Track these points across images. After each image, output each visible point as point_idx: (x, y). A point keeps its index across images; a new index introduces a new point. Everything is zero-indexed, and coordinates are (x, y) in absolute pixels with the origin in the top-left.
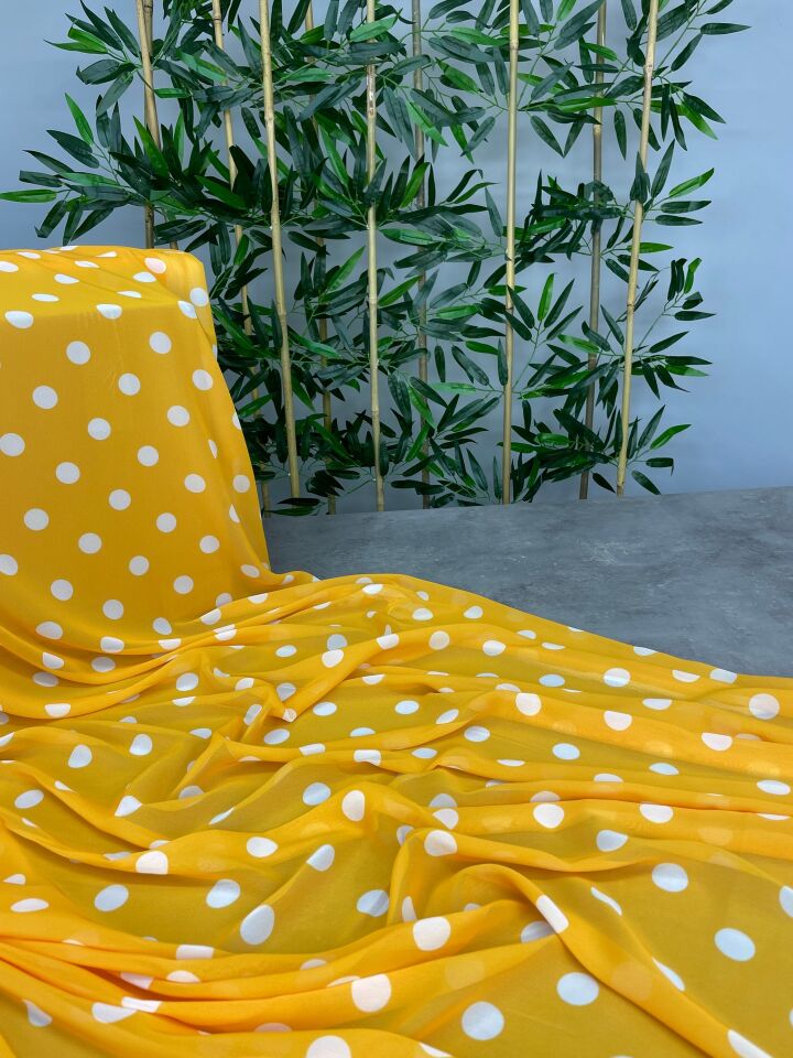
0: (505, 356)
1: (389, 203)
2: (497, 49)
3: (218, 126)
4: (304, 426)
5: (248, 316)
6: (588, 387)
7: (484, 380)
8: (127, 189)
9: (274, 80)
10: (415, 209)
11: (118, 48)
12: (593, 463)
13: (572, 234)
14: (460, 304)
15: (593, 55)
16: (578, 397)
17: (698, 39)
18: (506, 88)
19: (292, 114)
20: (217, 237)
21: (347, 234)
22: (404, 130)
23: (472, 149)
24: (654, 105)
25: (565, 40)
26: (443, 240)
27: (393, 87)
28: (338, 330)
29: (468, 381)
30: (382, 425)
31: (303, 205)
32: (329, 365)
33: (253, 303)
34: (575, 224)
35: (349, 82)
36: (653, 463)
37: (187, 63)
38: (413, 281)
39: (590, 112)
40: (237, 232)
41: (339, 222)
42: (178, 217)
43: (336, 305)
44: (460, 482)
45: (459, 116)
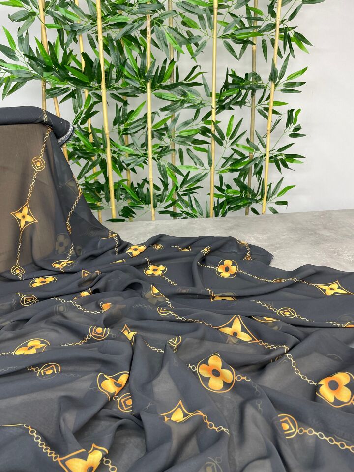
0: (211, 154)
1: (157, 80)
2: (208, 9)
3: (76, 43)
4: (118, 185)
5: (90, 133)
6: (249, 168)
7: (202, 164)
8: (33, 72)
9: (102, 21)
10: (169, 84)
11: (28, 5)
12: (251, 203)
13: (242, 97)
14: (191, 129)
15: (252, 13)
16: (244, 172)
17: (301, 6)
18: (212, 27)
19: (111, 38)
20: (76, 95)
21: (137, 95)
22: (164, 46)
23: (196, 55)
24: (280, 37)
25: (239, 5)
26: (183, 98)
27: (159, 26)
28: (133, 140)
29: (194, 165)
30: (154, 184)
31: (117, 81)
32: (129, 156)
33: (93, 127)
34: (244, 92)
35: (138, 23)
36: (279, 203)
37: (61, 12)
38: (169, 118)
39: (251, 39)
40: (85, 93)
41: (134, 89)
42: (57, 85)
43: (133, 128)
44: (190, 212)
45: (189, 40)
